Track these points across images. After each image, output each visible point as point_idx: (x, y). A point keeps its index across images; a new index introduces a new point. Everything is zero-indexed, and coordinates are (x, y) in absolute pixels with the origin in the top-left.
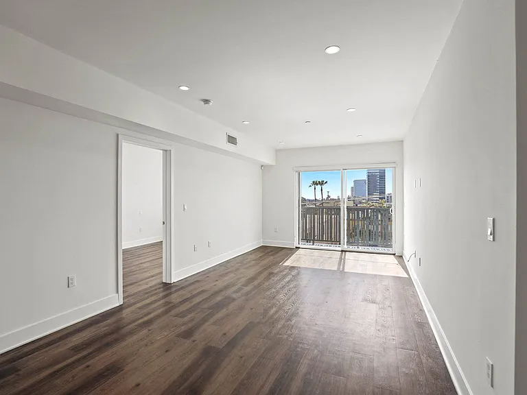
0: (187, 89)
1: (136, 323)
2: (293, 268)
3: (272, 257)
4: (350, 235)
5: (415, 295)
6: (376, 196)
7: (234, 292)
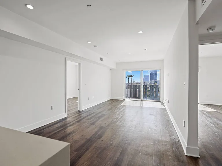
0: (90, 42)
1: (75, 121)
2: (124, 106)
3: (115, 103)
4: (144, 95)
5: (167, 113)
6: (153, 81)
7: (105, 113)
